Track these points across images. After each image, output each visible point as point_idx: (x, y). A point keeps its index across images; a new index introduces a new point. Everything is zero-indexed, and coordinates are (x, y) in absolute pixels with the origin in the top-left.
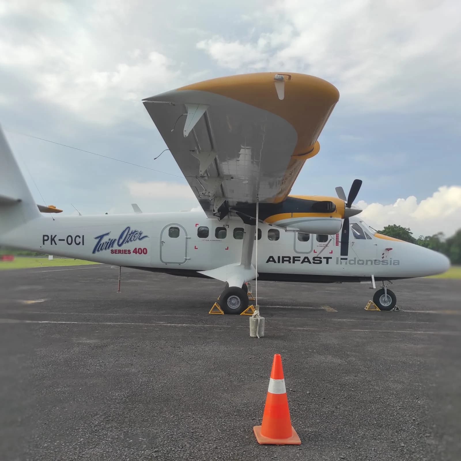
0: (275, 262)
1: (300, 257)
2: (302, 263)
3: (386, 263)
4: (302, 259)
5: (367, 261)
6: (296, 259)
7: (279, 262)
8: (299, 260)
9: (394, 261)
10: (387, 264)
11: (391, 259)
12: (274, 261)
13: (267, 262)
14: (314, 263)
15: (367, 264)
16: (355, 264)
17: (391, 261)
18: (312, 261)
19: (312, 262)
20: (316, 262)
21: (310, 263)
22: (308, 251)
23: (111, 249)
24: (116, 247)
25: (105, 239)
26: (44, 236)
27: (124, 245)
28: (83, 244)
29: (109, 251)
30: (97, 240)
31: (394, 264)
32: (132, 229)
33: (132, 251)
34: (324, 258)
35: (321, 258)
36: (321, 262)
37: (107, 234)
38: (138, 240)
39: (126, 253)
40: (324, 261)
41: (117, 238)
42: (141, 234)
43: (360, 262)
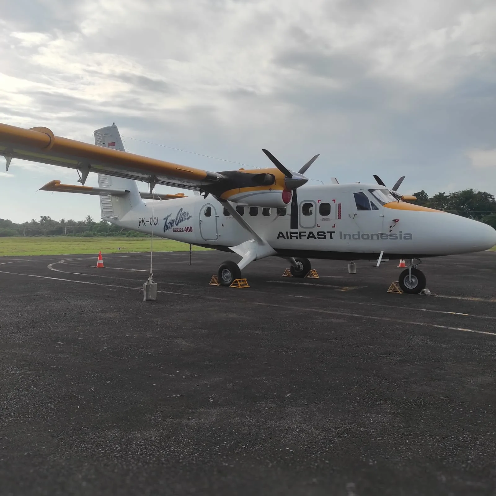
0: (285, 238)
1: (305, 232)
2: (308, 238)
3: (394, 238)
4: (307, 234)
5: (372, 235)
6: (302, 234)
7: (288, 238)
8: (305, 236)
9: (405, 234)
10: (397, 238)
11: (401, 232)
12: (283, 236)
13: (278, 238)
14: (319, 238)
15: (372, 238)
16: (359, 238)
17: (401, 235)
18: (316, 236)
19: (317, 238)
20: (320, 237)
21: (315, 238)
22: (312, 226)
23: (173, 228)
24: (175, 227)
25: (169, 221)
26: (139, 219)
27: (179, 224)
28: (158, 225)
29: (172, 229)
30: (165, 221)
31: (405, 238)
32: (183, 211)
33: (184, 230)
34: (328, 232)
35: (324, 233)
36: (325, 238)
37: (170, 216)
38: (186, 220)
39: (181, 232)
40: (328, 235)
41: (175, 219)
42: (188, 214)
43: (365, 237)
